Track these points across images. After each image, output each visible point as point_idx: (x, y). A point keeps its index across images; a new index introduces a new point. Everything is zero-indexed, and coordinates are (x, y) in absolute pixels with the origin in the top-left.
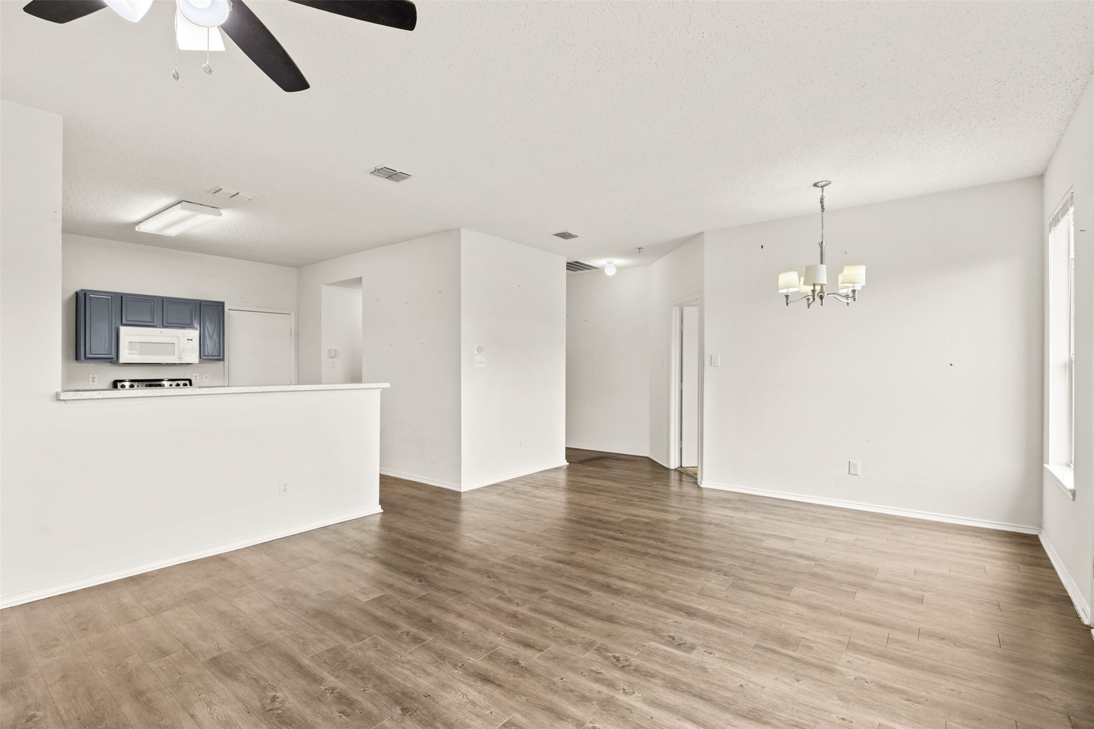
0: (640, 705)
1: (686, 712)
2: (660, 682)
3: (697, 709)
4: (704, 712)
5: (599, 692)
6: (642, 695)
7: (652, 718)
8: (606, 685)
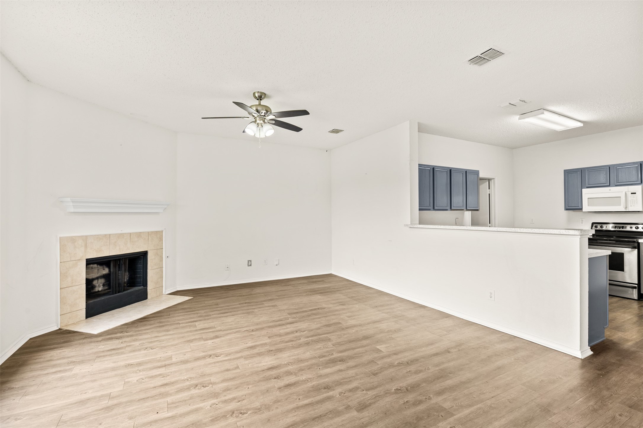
0: (201, 405)
1: (176, 419)
2: (204, 421)
3: (172, 424)
4: (167, 425)
5: (225, 396)
6: (205, 409)
7: (190, 405)
8: (227, 400)
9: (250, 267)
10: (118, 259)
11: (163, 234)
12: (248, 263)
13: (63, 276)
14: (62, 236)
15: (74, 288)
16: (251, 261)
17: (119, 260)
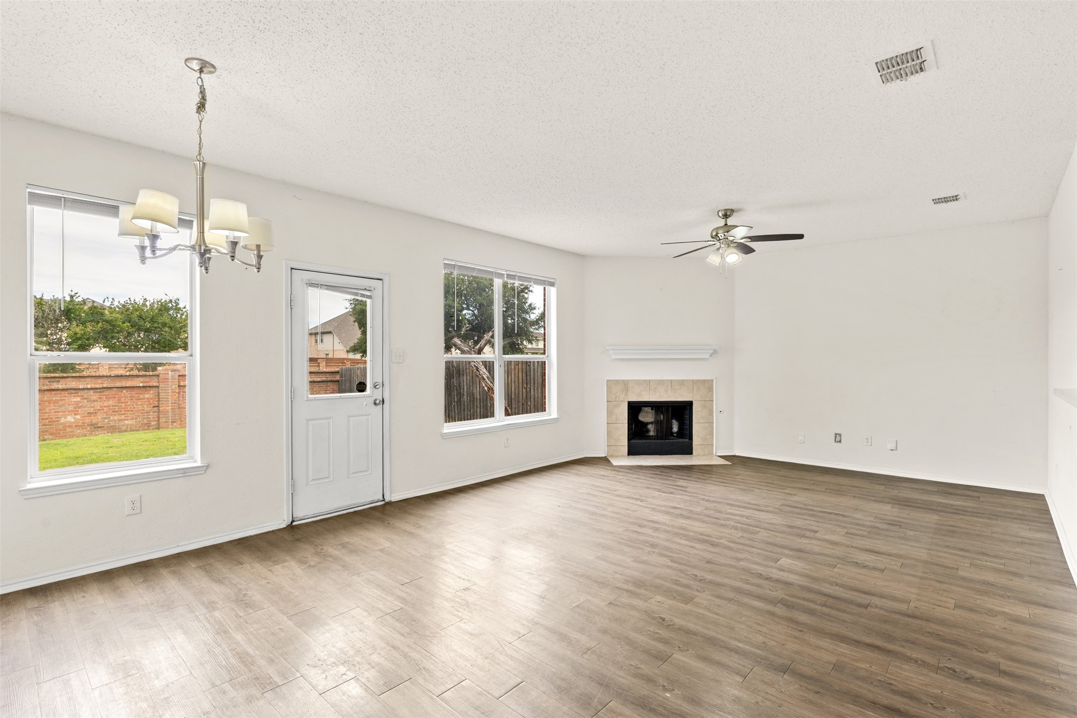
9: (838, 444)
10: (660, 406)
11: (713, 384)
12: (836, 437)
13: (610, 413)
14: (608, 379)
15: (618, 425)
16: (840, 435)
17: (662, 406)
